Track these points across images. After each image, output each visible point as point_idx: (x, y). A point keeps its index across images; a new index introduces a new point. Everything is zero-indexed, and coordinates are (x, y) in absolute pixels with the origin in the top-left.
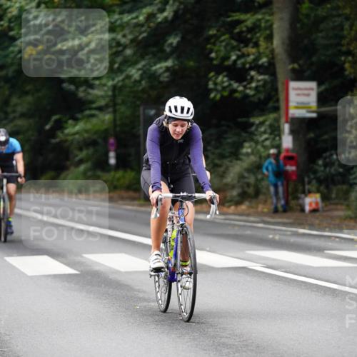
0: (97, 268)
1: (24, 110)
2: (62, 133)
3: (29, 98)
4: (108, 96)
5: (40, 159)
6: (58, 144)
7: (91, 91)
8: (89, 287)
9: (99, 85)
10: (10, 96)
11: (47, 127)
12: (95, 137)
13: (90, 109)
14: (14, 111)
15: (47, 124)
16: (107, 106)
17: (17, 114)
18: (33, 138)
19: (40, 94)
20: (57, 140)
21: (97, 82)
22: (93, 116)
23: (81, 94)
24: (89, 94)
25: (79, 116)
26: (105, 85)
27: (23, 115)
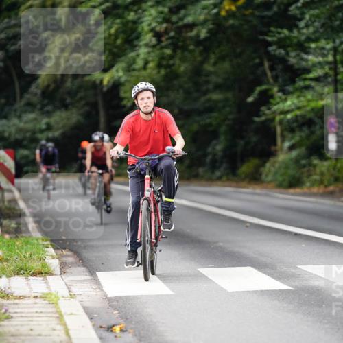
0: (316, 283)
1: (220, 80)
2: (269, 109)
3: (226, 65)
4: (328, 63)
5: (242, 142)
6: (263, 123)
7: (305, 56)
8: (307, 307)
9: (315, 49)
10: (202, 63)
11: (250, 99)
12: (311, 115)
13: (305, 79)
14: (207, 82)
15: (249, 96)
16: (326, 75)
17: (211, 86)
18: (231, 117)
19: (239, 61)
20: (263, 118)
21: (313, 45)
22: (307, 88)
23: (292, 61)
24: (302, 59)
25: (290, 88)
26: (323, 48)
27: (218, 87)
